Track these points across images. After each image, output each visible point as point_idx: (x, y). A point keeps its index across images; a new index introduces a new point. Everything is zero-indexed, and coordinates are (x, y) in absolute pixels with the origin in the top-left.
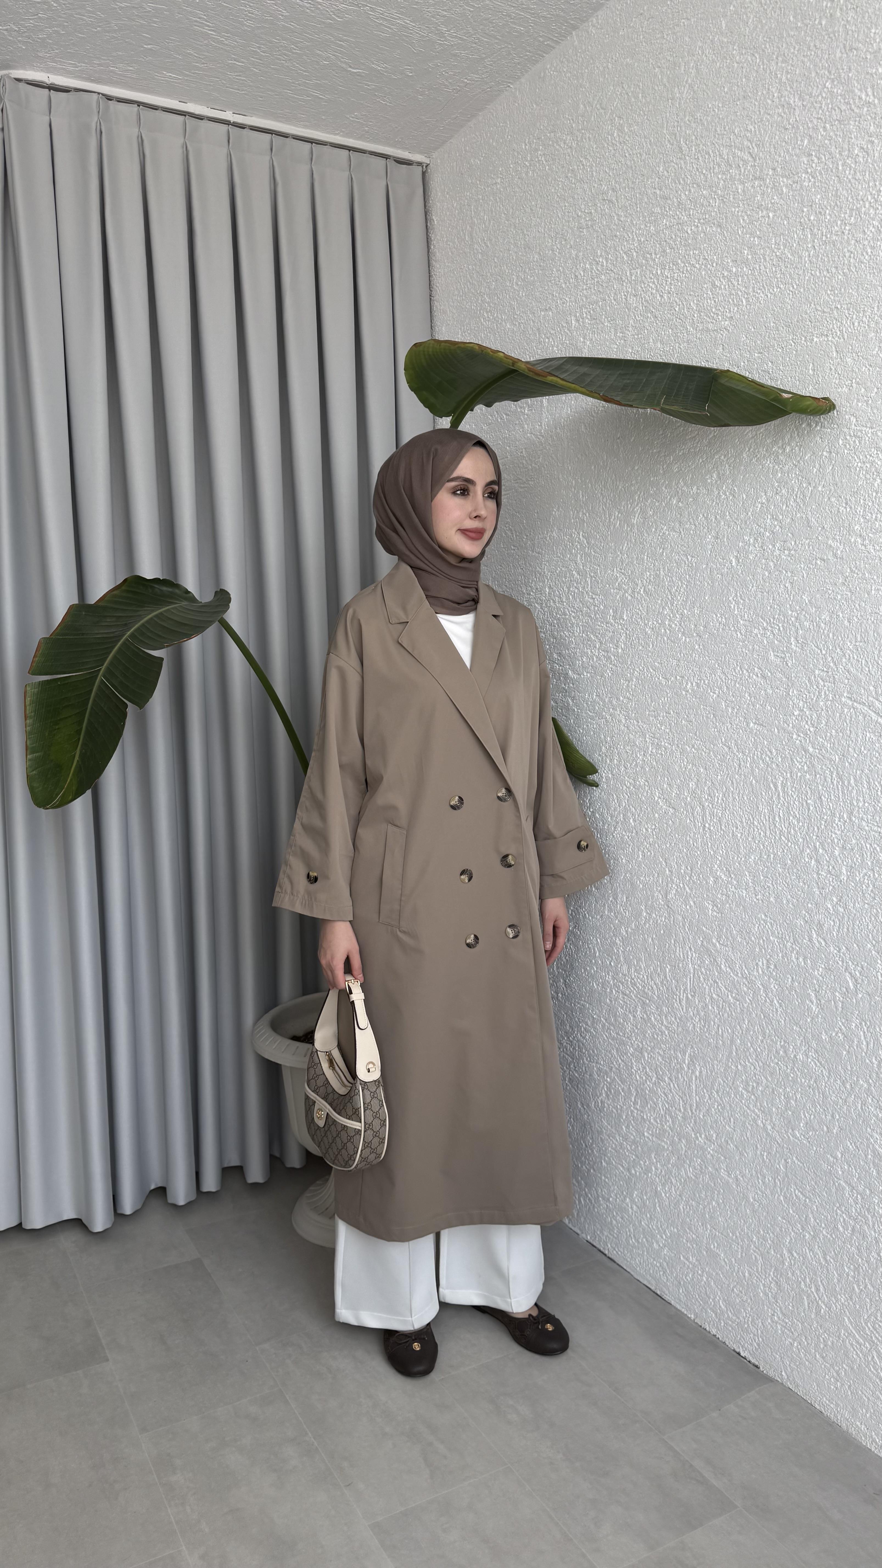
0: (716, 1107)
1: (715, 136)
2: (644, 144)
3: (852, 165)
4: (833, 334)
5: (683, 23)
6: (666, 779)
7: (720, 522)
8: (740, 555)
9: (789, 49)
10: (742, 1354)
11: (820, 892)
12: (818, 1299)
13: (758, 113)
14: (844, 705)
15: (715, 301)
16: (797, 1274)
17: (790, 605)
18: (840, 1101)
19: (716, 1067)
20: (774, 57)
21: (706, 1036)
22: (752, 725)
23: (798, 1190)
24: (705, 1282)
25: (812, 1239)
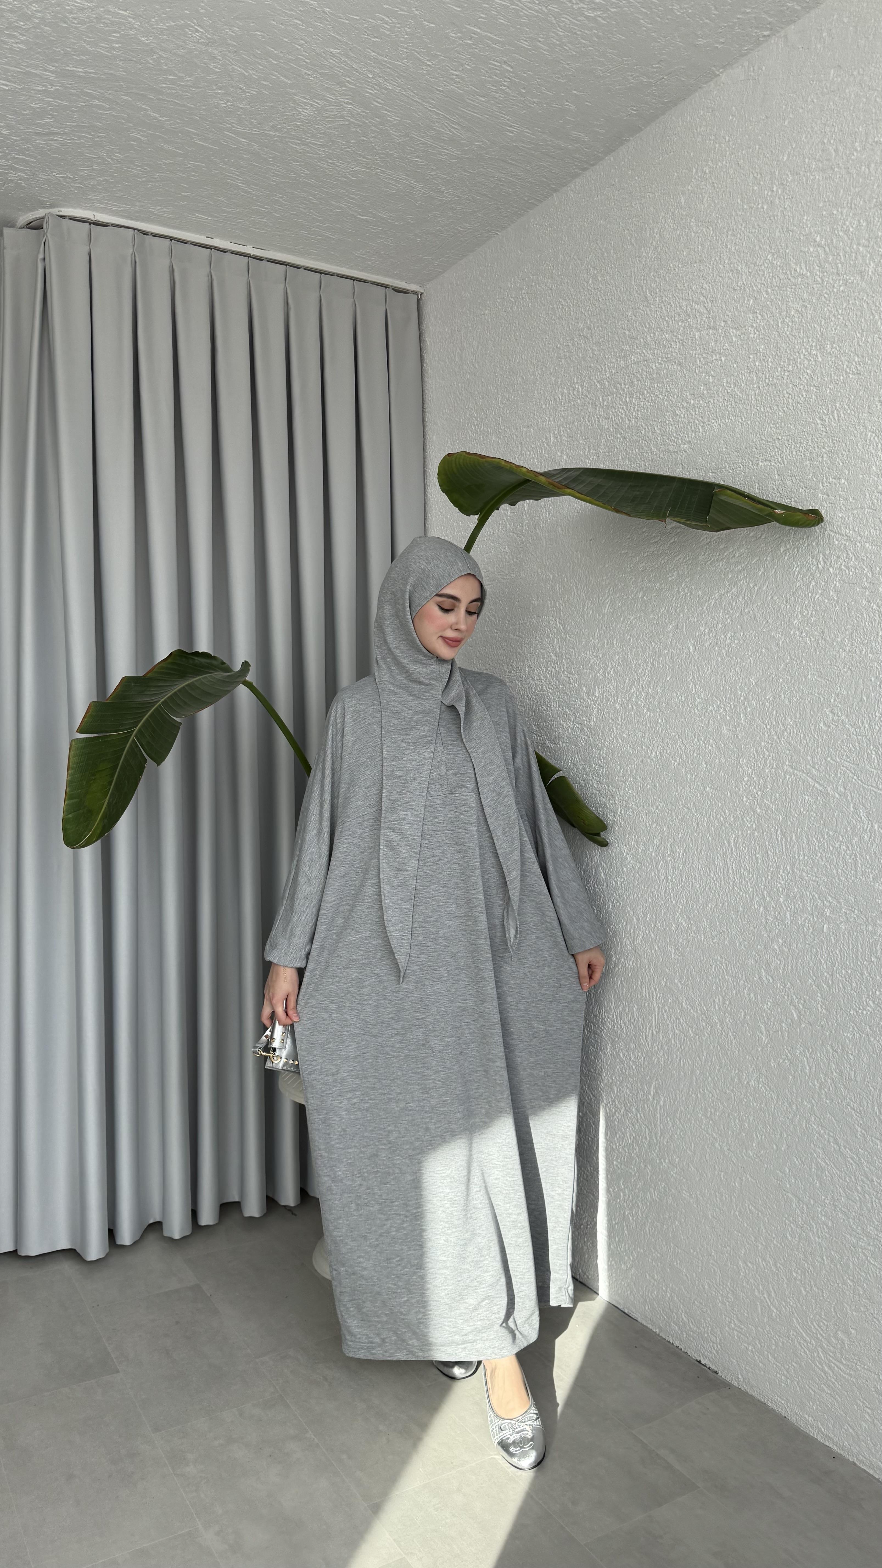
0: (678, 1133)
1: (675, 290)
2: (615, 292)
3: (790, 324)
4: (775, 460)
5: (649, 196)
6: (633, 837)
7: (679, 615)
8: (697, 643)
9: (737, 226)
10: (703, 1362)
11: (768, 936)
12: (769, 1304)
13: (711, 275)
14: (786, 772)
15: (676, 427)
16: (751, 1282)
17: (740, 687)
18: (788, 1121)
19: (678, 1096)
20: (725, 231)
21: (669, 1069)
22: (708, 789)
23: (752, 1205)
24: (669, 1298)
25: (764, 1249)
